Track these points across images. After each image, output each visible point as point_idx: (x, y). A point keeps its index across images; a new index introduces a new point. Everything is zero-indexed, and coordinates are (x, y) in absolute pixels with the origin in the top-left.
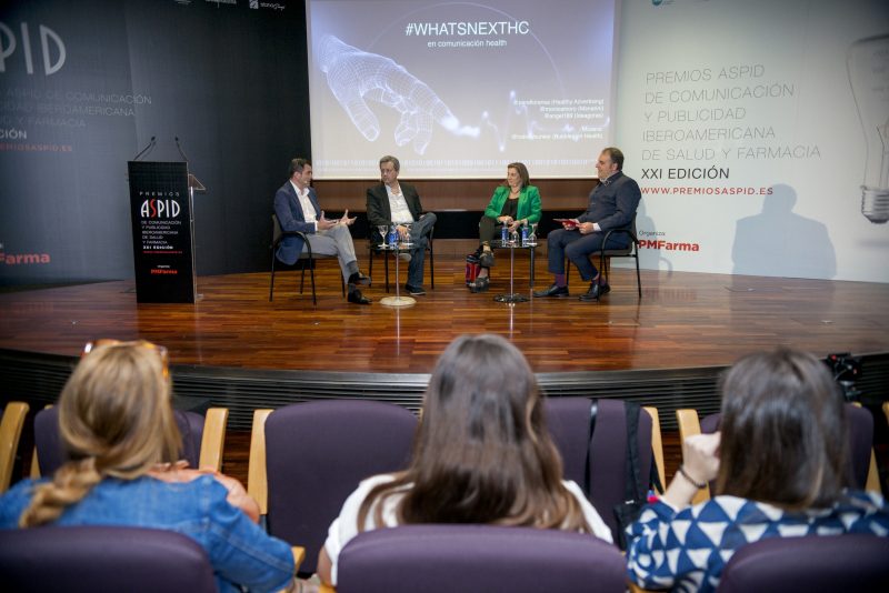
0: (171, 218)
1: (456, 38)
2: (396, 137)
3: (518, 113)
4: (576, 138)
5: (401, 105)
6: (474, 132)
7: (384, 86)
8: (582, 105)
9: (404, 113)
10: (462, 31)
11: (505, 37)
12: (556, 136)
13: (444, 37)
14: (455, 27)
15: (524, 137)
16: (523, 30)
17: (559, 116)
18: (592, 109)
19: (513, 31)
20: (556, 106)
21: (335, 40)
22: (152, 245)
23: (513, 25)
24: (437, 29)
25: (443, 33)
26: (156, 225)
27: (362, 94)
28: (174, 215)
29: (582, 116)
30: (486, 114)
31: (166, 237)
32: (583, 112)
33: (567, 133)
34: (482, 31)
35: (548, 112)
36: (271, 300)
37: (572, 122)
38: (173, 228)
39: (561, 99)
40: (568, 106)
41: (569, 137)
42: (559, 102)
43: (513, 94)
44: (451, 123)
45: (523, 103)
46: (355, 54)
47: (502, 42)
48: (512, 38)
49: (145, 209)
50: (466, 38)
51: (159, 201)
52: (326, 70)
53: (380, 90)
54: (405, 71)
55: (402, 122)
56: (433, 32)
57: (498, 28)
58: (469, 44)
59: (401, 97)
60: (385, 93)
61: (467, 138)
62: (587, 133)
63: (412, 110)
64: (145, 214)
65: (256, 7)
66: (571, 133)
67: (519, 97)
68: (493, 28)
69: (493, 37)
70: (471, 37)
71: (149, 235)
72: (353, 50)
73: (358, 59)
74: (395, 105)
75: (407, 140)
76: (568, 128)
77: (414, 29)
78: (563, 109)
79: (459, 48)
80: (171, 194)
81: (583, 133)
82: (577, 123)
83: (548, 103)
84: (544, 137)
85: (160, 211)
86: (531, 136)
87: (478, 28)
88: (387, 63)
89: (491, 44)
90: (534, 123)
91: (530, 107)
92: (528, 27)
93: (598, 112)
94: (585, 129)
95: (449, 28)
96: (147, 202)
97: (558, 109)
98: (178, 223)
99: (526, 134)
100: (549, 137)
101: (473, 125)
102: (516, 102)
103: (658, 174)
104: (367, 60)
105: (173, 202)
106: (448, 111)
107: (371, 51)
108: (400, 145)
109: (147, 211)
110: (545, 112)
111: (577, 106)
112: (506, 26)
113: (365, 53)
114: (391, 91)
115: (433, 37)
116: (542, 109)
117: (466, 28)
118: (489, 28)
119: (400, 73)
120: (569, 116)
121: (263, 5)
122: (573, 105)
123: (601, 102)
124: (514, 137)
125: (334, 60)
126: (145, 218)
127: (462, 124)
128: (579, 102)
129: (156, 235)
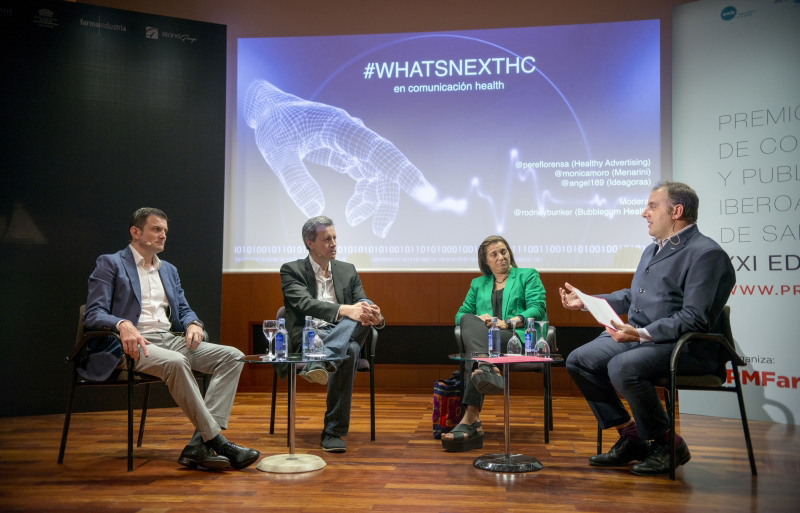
1: (433, 80)
2: (348, 214)
3: (523, 179)
4: (611, 214)
5: (355, 171)
6: (458, 206)
7: (332, 144)
8: (618, 168)
9: (359, 180)
10: (441, 72)
11: (503, 77)
12: (580, 212)
13: (416, 80)
14: (433, 67)
15: (532, 213)
16: (528, 67)
17: (586, 183)
18: (634, 173)
19: (513, 69)
20: (577, 168)
21: (269, 87)
23: (513, 60)
24: (406, 69)
25: (416, 75)
27: (302, 156)
29: (618, 183)
30: (475, 181)
32: (620, 178)
33: (595, 207)
34: (470, 70)
35: (565, 178)
36: (61, 460)
37: (603, 191)
39: (585, 159)
40: (596, 168)
41: (601, 212)
42: (581, 164)
43: (514, 153)
44: (426, 193)
45: (530, 166)
46: (295, 103)
47: (498, 85)
48: (512, 79)
50: (447, 80)
52: (253, 125)
53: (326, 151)
54: (362, 125)
55: (356, 193)
56: (402, 73)
57: (492, 66)
58: (451, 88)
59: (355, 159)
60: (334, 154)
61: (448, 215)
62: (626, 207)
63: (370, 176)
65: (156, 37)
66: (603, 207)
67: (524, 158)
68: (485, 66)
69: (485, 78)
70: (455, 79)
72: (292, 99)
73: (298, 110)
74: (347, 170)
75: (363, 218)
76: (597, 200)
77: (375, 71)
78: (588, 174)
79: (437, 93)
81: (621, 207)
82: (611, 193)
83: (567, 165)
84: (562, 212)
86: (542, 211)
87: (465, 67)
88: (338, 114)
89: (483, 87)
90: (546, 192)
91: (539, 171)
92: (534, 64)
93: (643, 177)
94: (623, 201)
95: (423, 68)
97: (580, 174)
99: (536, 208)
100: (568, 213)
101: (457, 196)
102: (519, 165)
103: (750, 263)
104: (310, 111)
106: (422, 178)
107: (316, 100)
108: (353, 224)
110: (562, 178)
111: (610, 168)
112: (503, 64)
113: (307, 103)
114: (342, 152)
115: (402, 80)
116: (558, 174)
117: (448, 67)
118: (479, 66)
119: (354, 127)
120: (600, 183)
121: (165, 34)
122: (604, 168)
123: (646, 163)
124: (517, 212)
125: (266, 112)
127: (442, 195)
128: (614, 163)
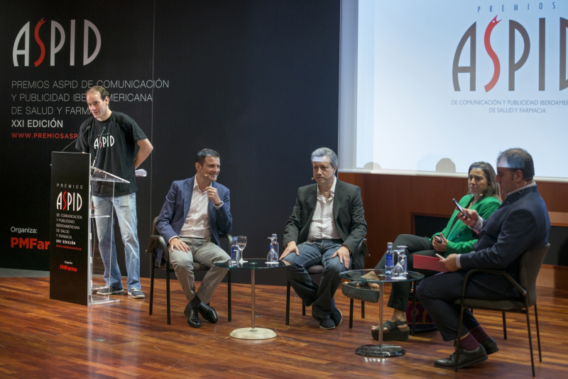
0: (76, 213)
22: (62, 239)
26: (66, 218)
28: (78, 209)
31: (72, 232)
36: (151, 313)
38: (77, 222)
49: (59, 202)
51: (69, 194)
64: (59, 206)
71: (61, 228)
80: (77, 187)
85: (69, 204)
96: (61, 194)
98: (81, 217)
105: (78, 195)
109: (61, 204)
126: (60, 211)
129: (65, 229)
